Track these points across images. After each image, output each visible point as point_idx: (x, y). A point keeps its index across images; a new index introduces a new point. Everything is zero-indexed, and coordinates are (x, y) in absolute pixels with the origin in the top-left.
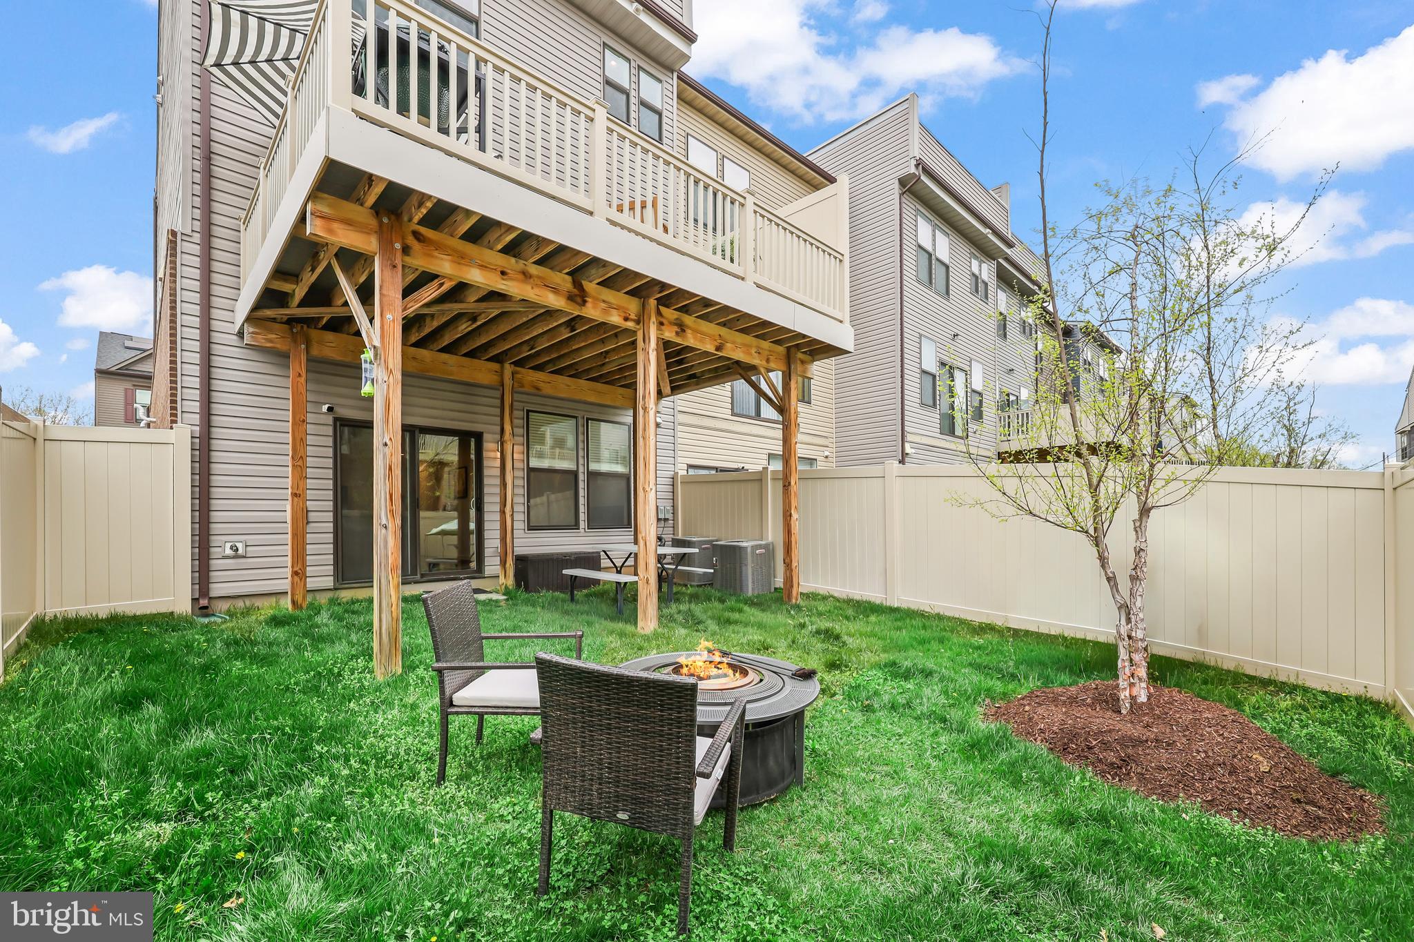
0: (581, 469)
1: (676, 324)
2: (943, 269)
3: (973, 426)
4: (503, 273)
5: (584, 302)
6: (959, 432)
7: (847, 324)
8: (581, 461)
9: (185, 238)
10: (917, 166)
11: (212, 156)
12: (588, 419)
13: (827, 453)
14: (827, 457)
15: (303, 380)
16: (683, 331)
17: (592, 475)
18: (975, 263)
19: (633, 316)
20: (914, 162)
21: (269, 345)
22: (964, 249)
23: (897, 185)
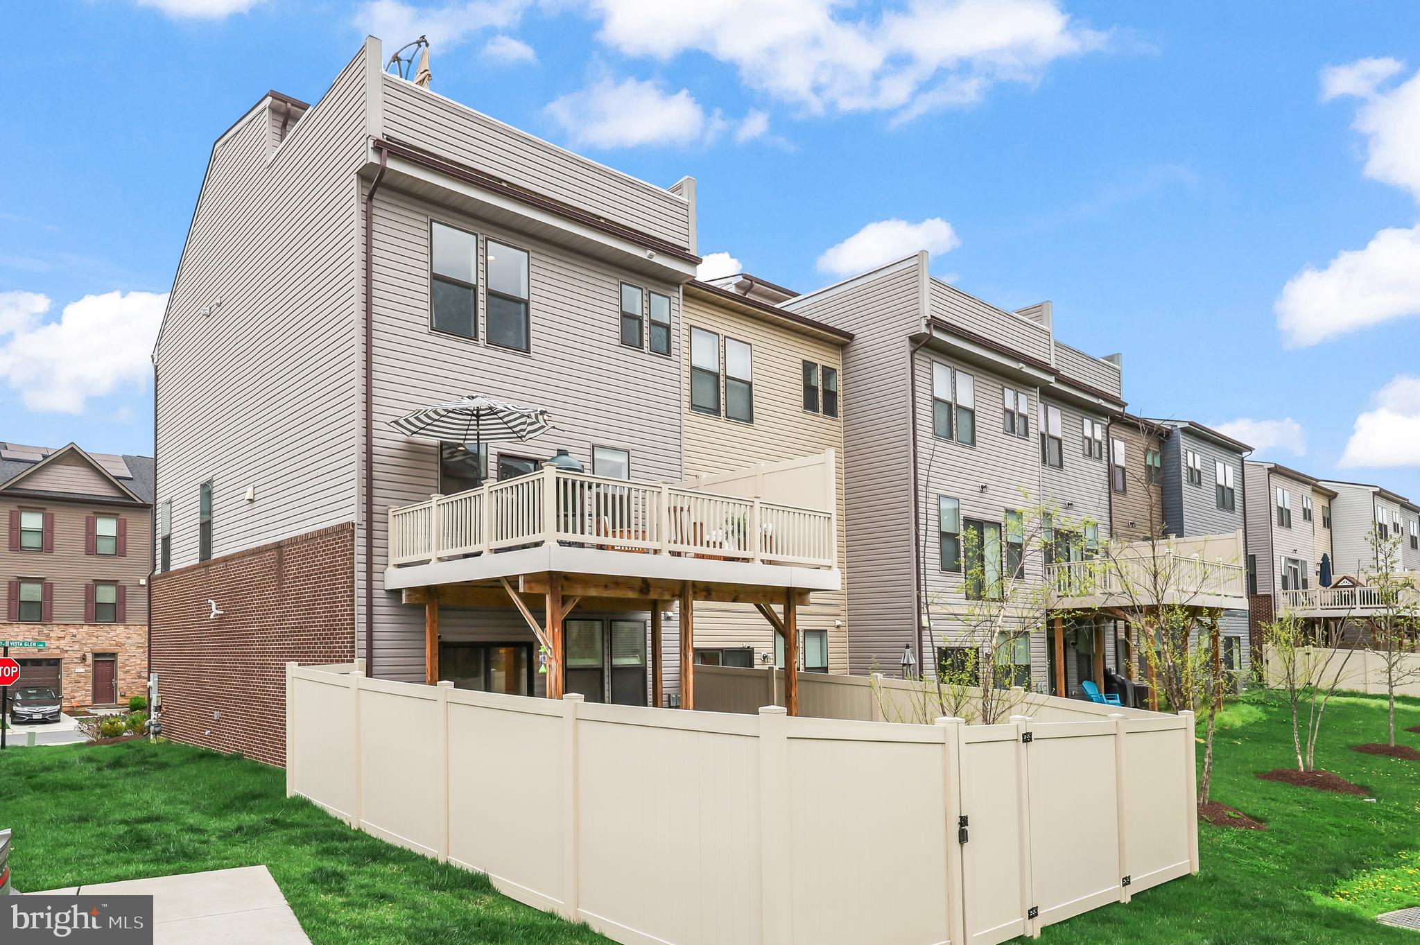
0: (606, 666)
1: (704, 591)
2: (967, 416)
3: (1010, 584)
4: (606, 586)
5: (649, 591)
6: (992, 593)
7: (835, 569)
8: (606, 659)
9: (359, 527)
10: (928, 325)
11: (373, 464)
12: (611, 621)
13: (838, 623)
14: (838, 627)
15: (435, 625)
16: (710, 594)
17: (615, 670)
18: (1009, 394)
19: (677, 593)
20: (924, 322)
21: (417, 602)
22: (991, 387)
23: (907, 342)
